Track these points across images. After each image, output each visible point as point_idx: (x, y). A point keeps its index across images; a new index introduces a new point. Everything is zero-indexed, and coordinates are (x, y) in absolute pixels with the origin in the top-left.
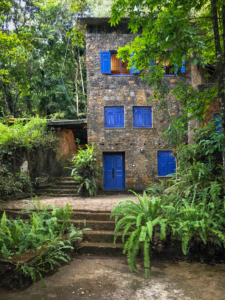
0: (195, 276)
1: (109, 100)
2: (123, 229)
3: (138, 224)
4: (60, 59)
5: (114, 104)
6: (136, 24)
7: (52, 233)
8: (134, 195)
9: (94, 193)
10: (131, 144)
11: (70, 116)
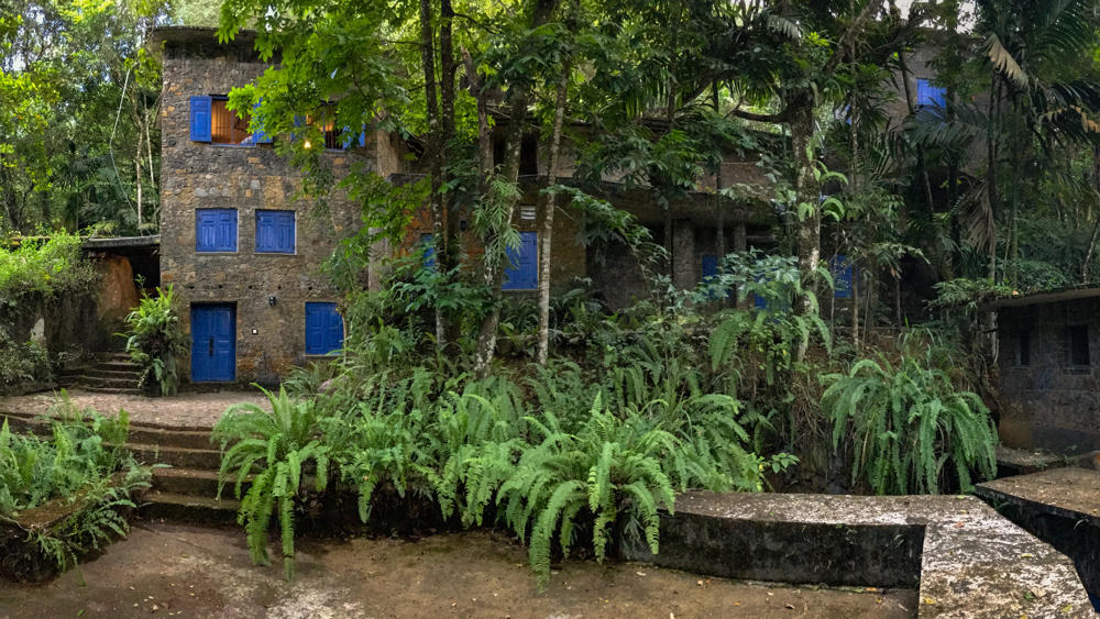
0: (382, 569)
1: (206, 194)
2: (238, 468)
3: (271, 458)
4: (106, 116)
5: (215, 203)
6: (269, 42)
7: (94, 470)
8: (263, 395)
9: (171, 389)
10: (250, 287)
11: (124, 231)
